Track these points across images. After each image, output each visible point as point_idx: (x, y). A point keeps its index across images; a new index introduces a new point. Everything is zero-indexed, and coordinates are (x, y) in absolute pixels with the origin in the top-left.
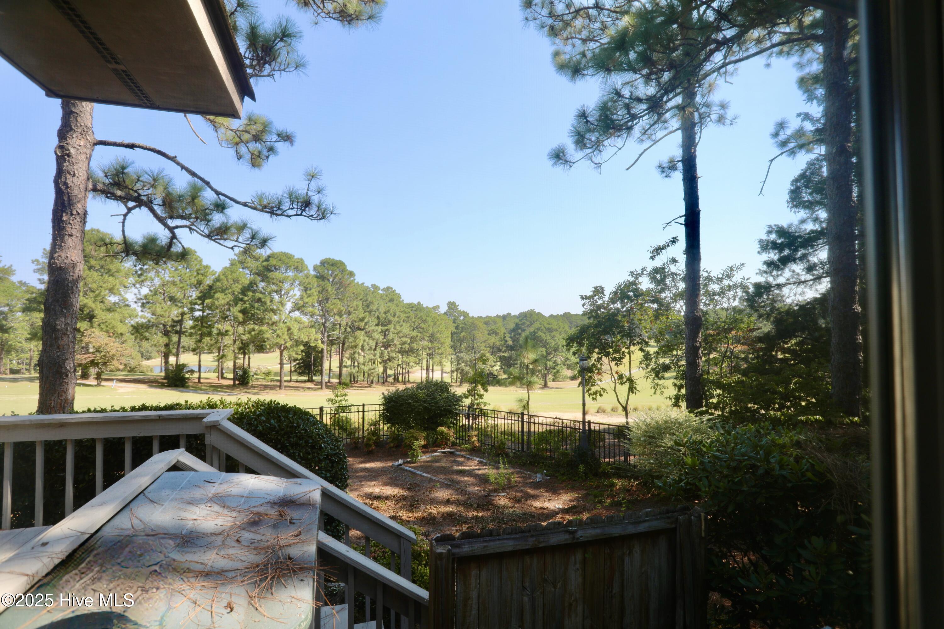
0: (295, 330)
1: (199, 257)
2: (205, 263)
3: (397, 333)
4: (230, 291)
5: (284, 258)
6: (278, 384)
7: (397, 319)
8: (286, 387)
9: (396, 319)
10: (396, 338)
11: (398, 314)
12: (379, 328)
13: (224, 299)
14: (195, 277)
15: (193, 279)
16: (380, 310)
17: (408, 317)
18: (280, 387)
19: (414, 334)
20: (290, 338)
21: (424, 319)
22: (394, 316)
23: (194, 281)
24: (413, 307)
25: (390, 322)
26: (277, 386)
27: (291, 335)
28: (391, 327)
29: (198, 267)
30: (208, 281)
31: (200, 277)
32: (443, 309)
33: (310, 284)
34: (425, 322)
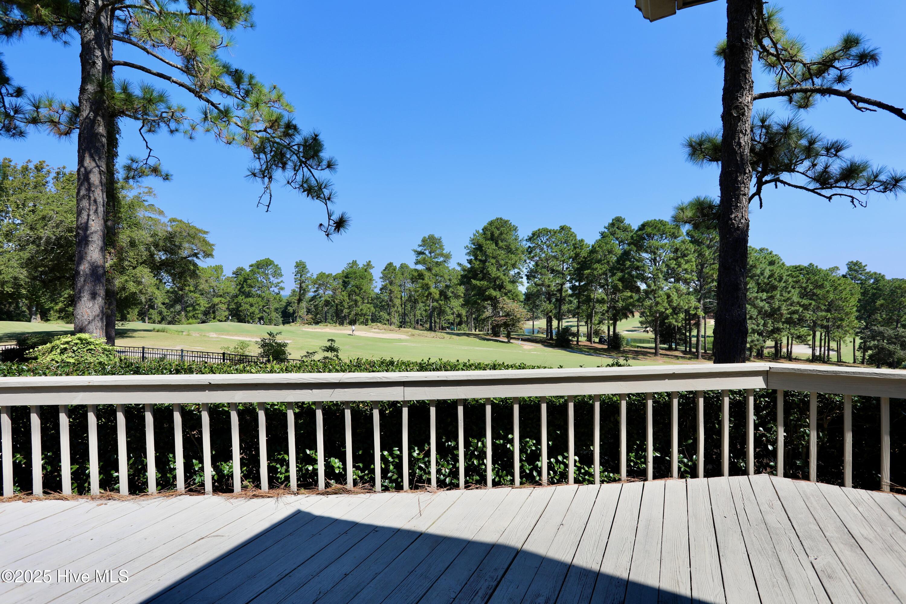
0: (675, 296)
1: (573, 233)
2: (579, 238)
3: (784, 301)
4: (605, 261)
5: (660, 225)
6: (654, 351)
7: (784, 285)
8: (661, 354)
9: (782, 284)
10: (783, 307)
11: (784, 278)
12: (764, 295)
13: (601, 269)
14: (573, 251)
15: (572, 253)
16: (765, 274)
17: (797, 282)
18: (656, 354)
19: (805, 302)
20: (669, 305)
21: (820, 284)
22: (780, 281)
23: (572, 254)
24: (802, 269)
25: (774, 288)
26: (652, 353)
27: (670, 302)
28: (777, 294)
29: (573, 242)
30: (584, 254)
31: (578, 250)
32: (844, 270)
33: (687, 249)
34: (821, 287)
